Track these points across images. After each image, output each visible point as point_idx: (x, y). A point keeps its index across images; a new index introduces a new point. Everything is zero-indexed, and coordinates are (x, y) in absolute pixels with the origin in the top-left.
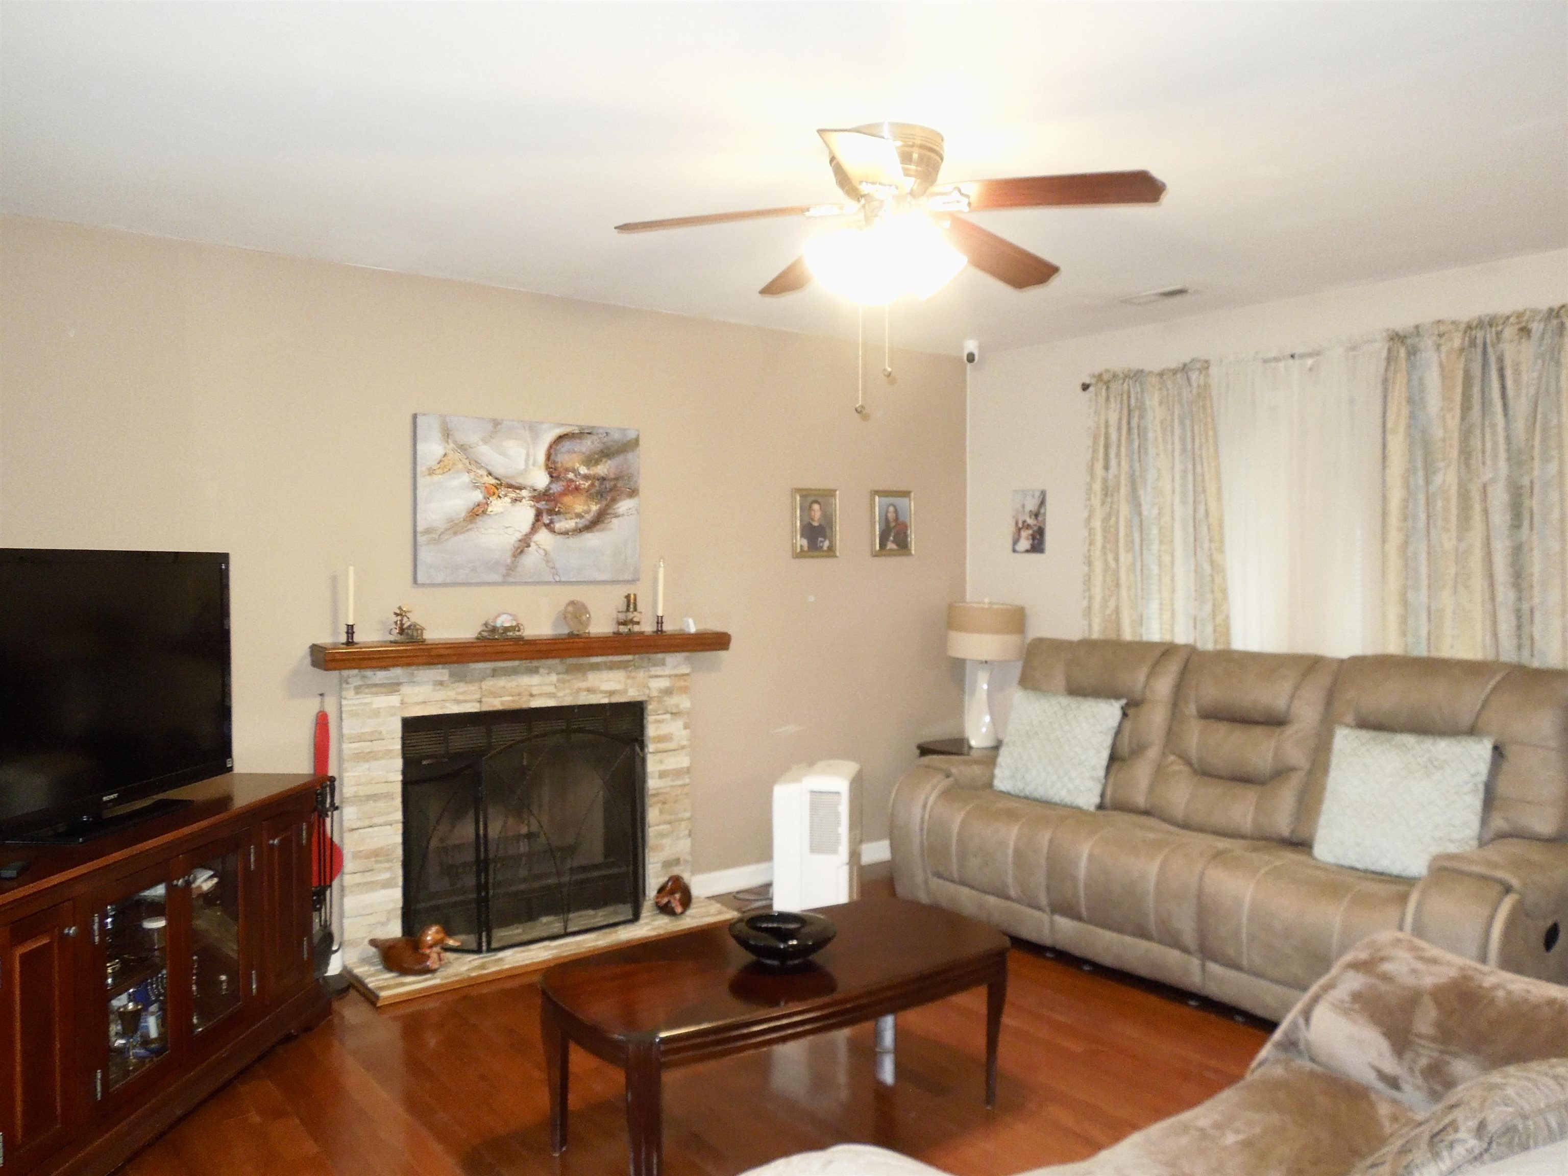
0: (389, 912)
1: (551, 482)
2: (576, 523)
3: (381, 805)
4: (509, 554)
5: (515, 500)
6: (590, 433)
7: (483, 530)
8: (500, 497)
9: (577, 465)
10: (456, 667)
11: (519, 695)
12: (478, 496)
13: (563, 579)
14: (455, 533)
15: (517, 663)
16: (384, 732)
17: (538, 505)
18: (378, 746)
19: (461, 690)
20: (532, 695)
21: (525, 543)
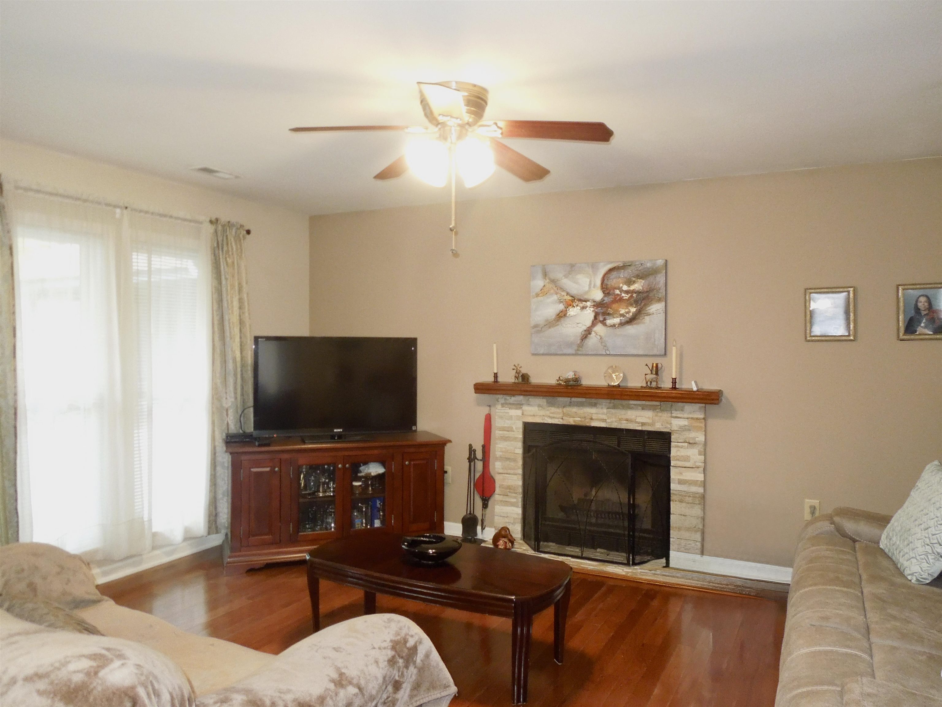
0: (515, 519)
1: (605, 296)
2: (620, 320)
3: (512, 464)
4: (579, 338)
5: (583, 308)
6: (629, 266)
7: (564, 325)
8: (574, 307)
9: (621, 285)
10: (551, 399)
11: (585, 418)
12: (561, 307)
13: (611, 353)
14: (550, 327)
15: (584, 400)
16: (514, 428)
17: (596, 311)
18: (510, 434)
19: (552, 411)
20: (592, 419)
21: (588, 332)
